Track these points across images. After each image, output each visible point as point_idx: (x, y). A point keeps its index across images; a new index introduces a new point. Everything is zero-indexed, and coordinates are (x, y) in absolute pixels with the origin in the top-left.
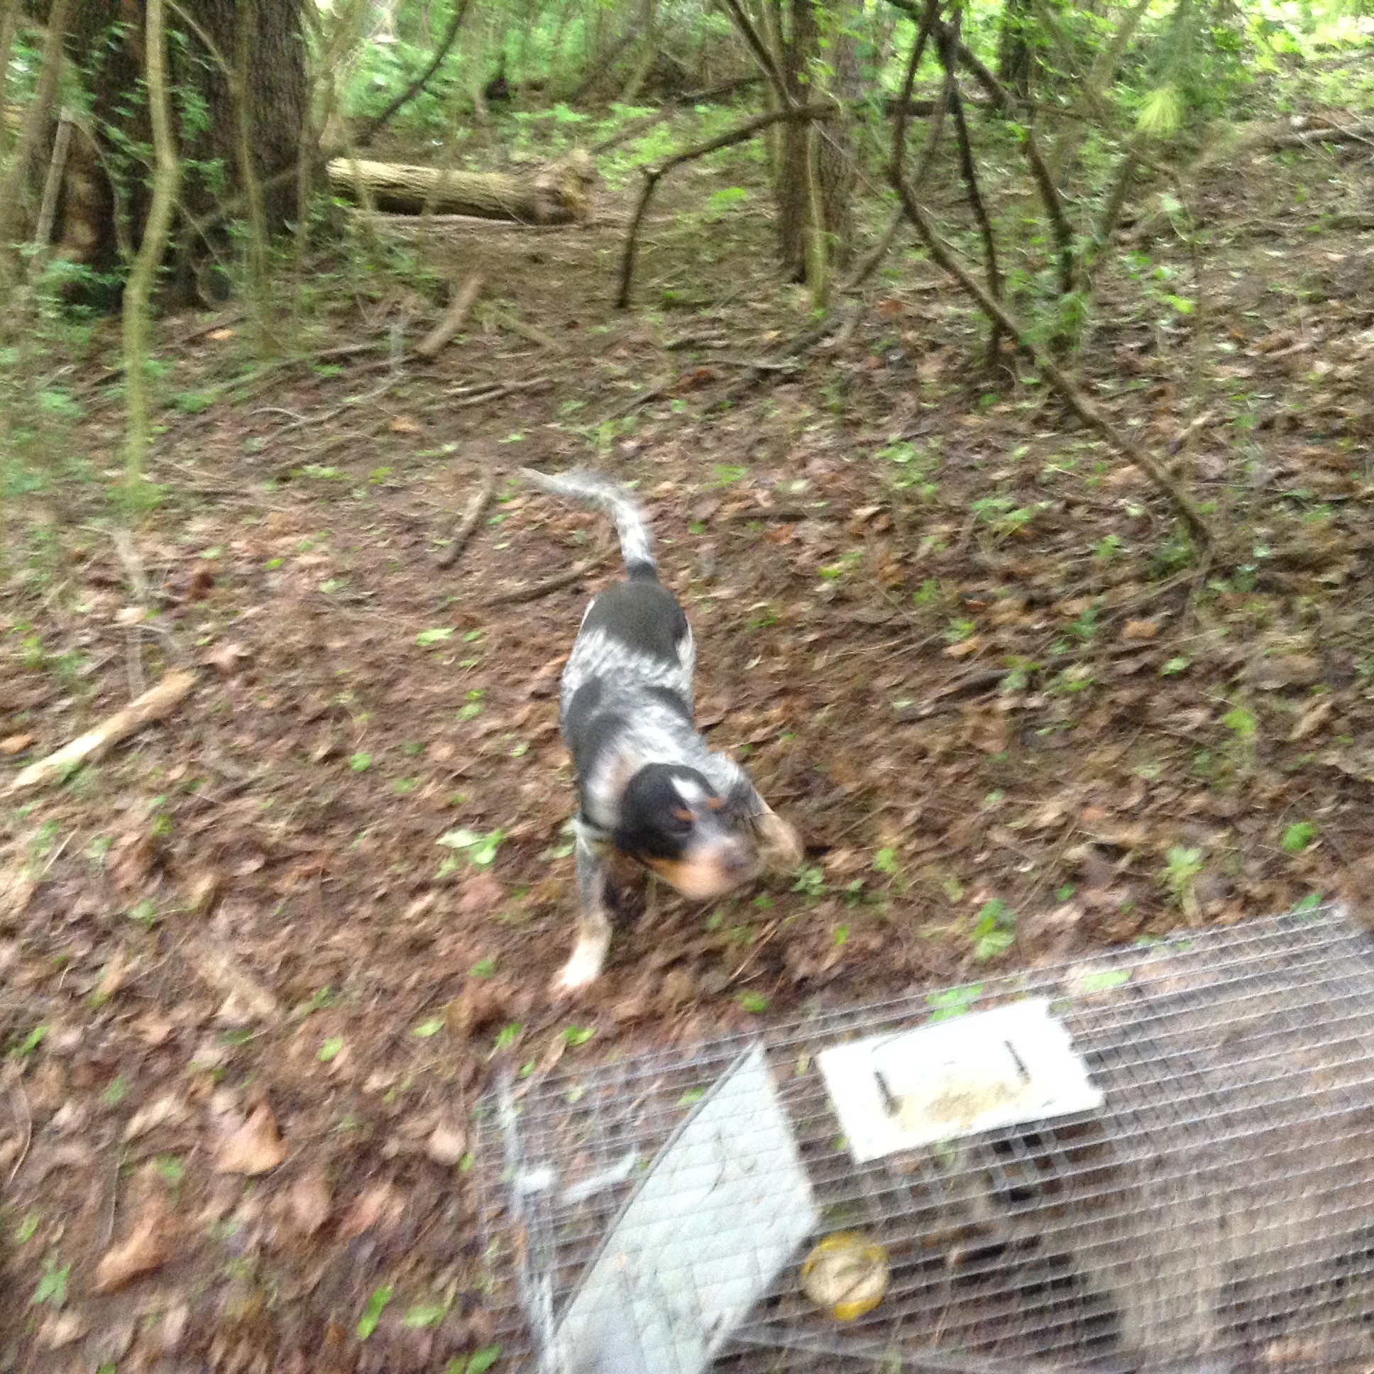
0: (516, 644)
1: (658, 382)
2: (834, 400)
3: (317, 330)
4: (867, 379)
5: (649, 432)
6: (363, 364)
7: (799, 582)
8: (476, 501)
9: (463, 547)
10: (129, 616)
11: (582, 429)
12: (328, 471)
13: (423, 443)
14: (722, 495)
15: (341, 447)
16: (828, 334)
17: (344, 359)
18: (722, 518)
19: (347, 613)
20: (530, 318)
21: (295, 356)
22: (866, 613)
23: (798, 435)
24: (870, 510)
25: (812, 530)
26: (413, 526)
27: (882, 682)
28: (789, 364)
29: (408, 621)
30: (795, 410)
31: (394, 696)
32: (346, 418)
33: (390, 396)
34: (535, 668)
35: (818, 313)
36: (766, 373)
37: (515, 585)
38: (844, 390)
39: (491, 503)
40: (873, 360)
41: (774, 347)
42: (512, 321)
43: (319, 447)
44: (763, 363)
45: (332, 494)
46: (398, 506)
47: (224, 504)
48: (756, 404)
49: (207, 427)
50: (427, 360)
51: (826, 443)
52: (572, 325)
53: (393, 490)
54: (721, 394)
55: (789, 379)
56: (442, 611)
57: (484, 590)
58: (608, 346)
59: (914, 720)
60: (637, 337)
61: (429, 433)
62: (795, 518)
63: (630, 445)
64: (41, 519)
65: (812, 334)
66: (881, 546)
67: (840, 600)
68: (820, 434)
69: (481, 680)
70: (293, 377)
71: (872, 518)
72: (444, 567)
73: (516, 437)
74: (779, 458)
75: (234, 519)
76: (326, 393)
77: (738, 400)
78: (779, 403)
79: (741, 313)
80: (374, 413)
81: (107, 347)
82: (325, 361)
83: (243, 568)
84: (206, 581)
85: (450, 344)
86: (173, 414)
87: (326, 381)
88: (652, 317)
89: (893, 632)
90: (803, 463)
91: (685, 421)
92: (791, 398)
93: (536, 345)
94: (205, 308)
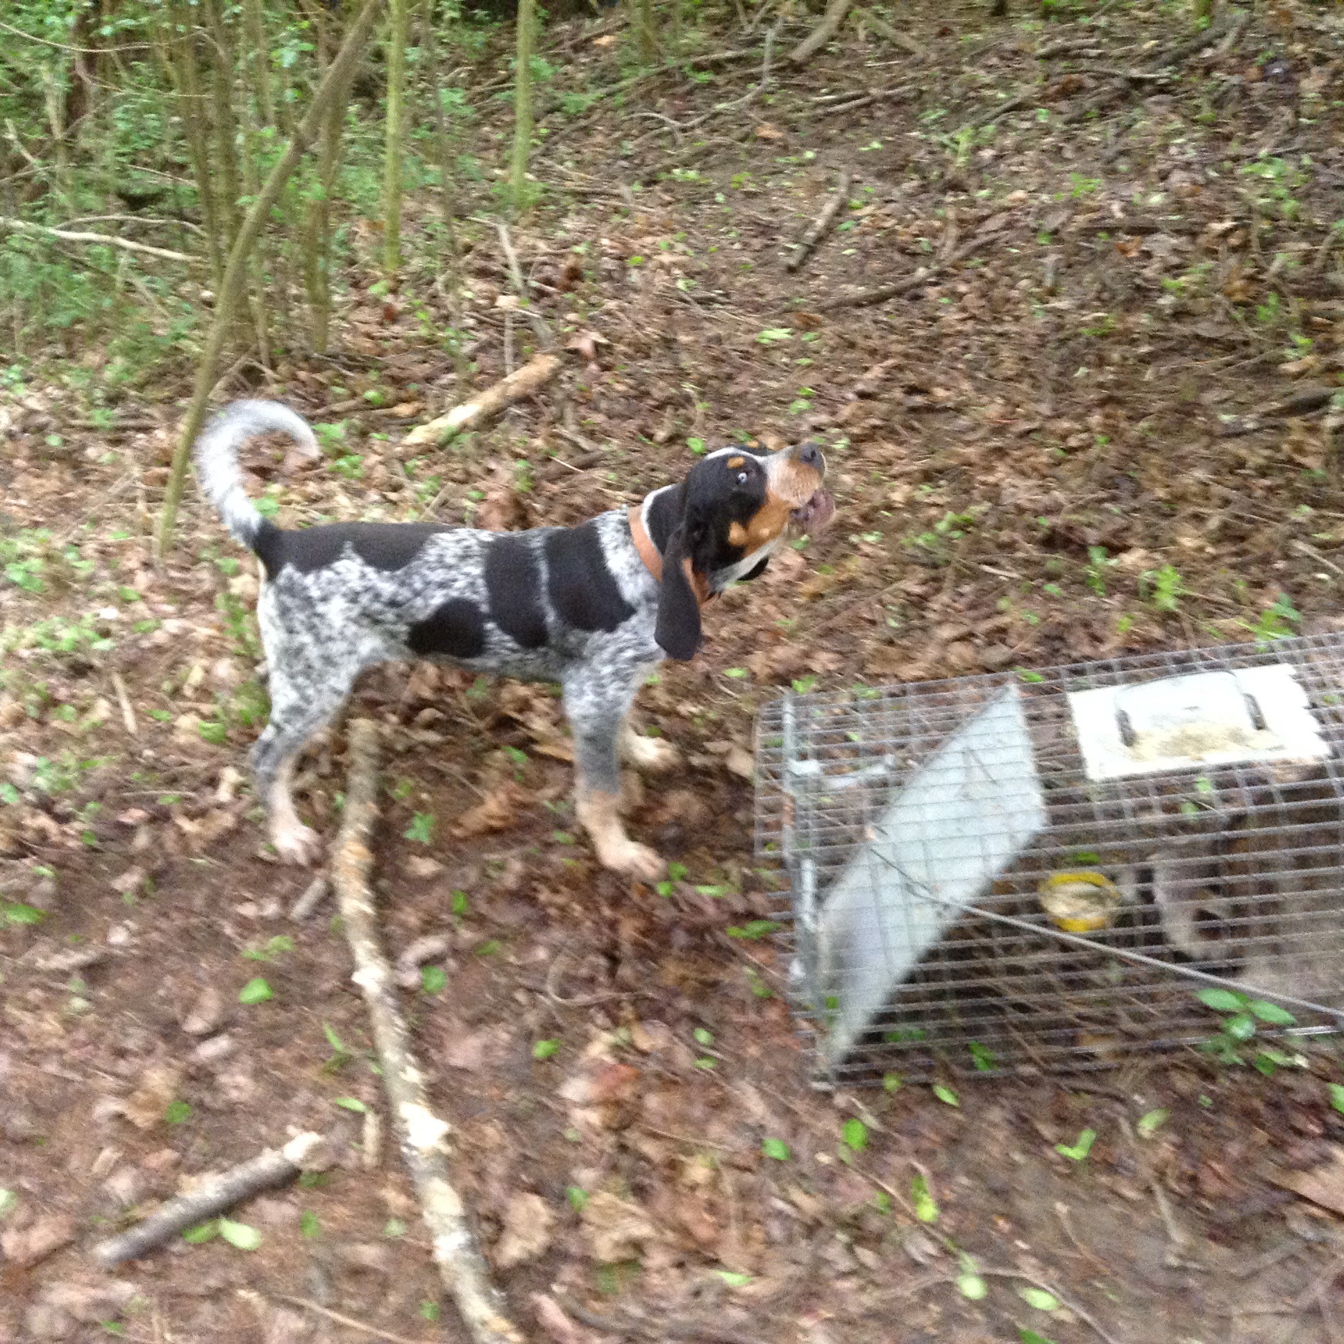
0: (852, 345)
1: (1024, 91)
2: (1207, 113)
3: (695, 36)
4: (1245, 92)
5: (1009, 141)
6: (736, 72)
7: (1142, 294)
8: (829, 208)
9: (811, 250)
10: (506, 302)
11: (945, 138)
12: (692, 174)
13: (785, 149)
14: (1075, 206)
15: (708, 152)
16: (1210, 44)
17: (717, 66)
18: (1072, 228)
19: (699, 310)
20: (904, 26)
21: (671, 62)
22: (1205, 329)
23: (1164, 148)
24: (1228, 224)
25: (1162, 245)
26: (766, 230)
27: (1209, 397)
28: (1163, 74)
29: (753, 320)
30: (1164, 121)
31: (732, 389)
32: (713, 123)
33: (759, 103)
34: (866, 369)
35: (1202, 21)
36: (1137, 83)
37: (856, 290)
38: (1218, 104)
39: (843, 209)
40: (1253, 72)
41: (1152, 56)
42: (886, 28)
43: (686, 151)
44: (1136, 73)
45: (695, 197)
46: (756, 211)
47: (597, 202)
48: (1122, 115)
49: (587, 131)
50: (797, 68)
51: (1191, 154)
52: (944, 33)
53: (750, 195)
54: (1088, 102)
55: (1162, 90)
56: (784, 312)
57: (827, 294)
58: (978, 54)
59: (1237, 434)
60: (1009, 46)
61: (792, 140)
62: (1147, 231)
63: (987, 154)
64: (435, 212)
65: (1193, 43)
66: (1233, 261)
67: (1180, 314)
68: (1186, 148)
69: (815, 377)
70: (668, 82)
71: (1226, 234)
72: (791, 270)
73: (876, 145)
74: (1140, 171)
75: (604, 218)
76: (698, 100)
77: (1104, 111)
78: (1148, 114)
79: (1121, 21)
80: (741, 120)
81: (502, 51)
82: (698, 68)
83: (609, 264)
84: (575, 274)
85: (820, 51)
86: (558, 118)
87: (697, 87)
88: (1027, 25)
89: (1230, 347)
90: (1164, 176)
91: (1047, 131)
92: (1162, 109)
93: (907, 53)
94: (593, 15)
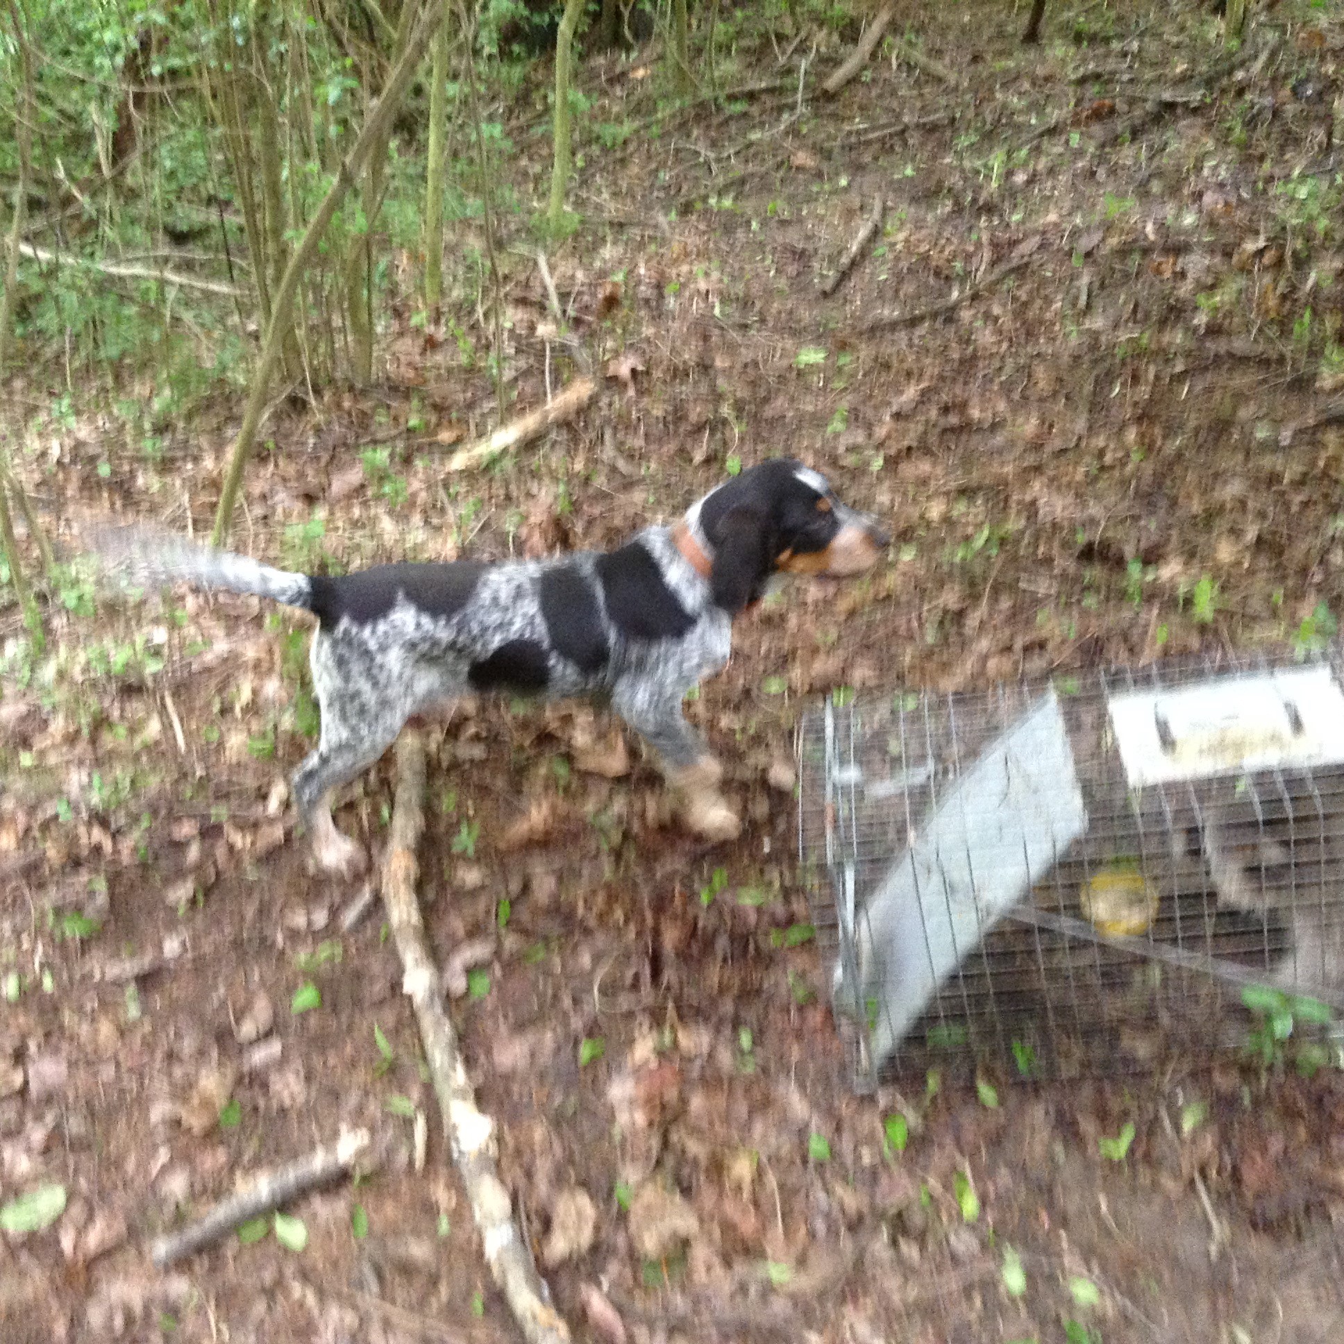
0: (887, 366)
1: (1055, 115)
2: (1238, 132)
3: (729, 67)
4: (1276, 113)
5: (1042, 164)
6: (769, 101)
7: (1175, 312)
8: (863, 233)
9: (844, 276)
10: (545, 330)
11: (978, 164)
12: (727, 203)
13: (819, 175)
14: (1108, 227)
15: (742, 181)
16: (1242, 64)
17: (752, 96)
18: (1105, 250)
19: (735, 336)
20: (936, 53)
21: (706, 93)
22: (1240, 345)
23: (1198, 169)
24: (1261, 243)
25: (1196, 263)
26: (801, 256)
27: (1244, 413)
28: (1196, 97)
29: (789, 343)
30: (1196, 140)
31: (768, 412)
32: (748, 152)
33: (793, 131)
35: (1235, 43)
36: (1170, 106)
37: (890, 312)
38: (1251, 123)
39: (876, 233)
40: (1286, 92)
41: (1184, 79)
42: (919, 56)
43: (721, 180)
44: (1167, 96)
45: (729, 224)
46: (793, 237)
47: (635, 232)
48: (1155, 137)
49: (623, 161)
50: (830, 97)
51: (1223, 173)
52: (976, 59)
53: (783, 223)
54: (1121, 125)
55: (1195, 111)
56: (820, 335)
57: (860, 319)
58: (1010, 81)
59: (1272, 446)
60: (1040, 71)
61: (825, 167)
62: (1178, 250)
63: (1020, 178)
64: (475, 244)
65: (1226, 65)
66: (1267, 279)
67: (1214, 330)
68: (1218, 167)
69: (850, 401)
70: (702, 112)
71: (1260, 253)
72: (825, 295)
73: (909, 171)
74: (1173, 191)
75: (641, 246)
76: (733, 127)
77: (1136, 133)
78: (1180, 135)
79: (1153, 47)
80: (775, 147)
81: (538, 86)
82: (732, 98)
83: (644, 291)
84: (611, 302)
85: (853, 81)
86: (595, 150)
87: (731, 117)
88: (1058, 50)
89: (1264, 362)
90: (1198, 196)
91: (1080, 153)
92: (1195, 132)
93: (940, 80)
94: (628, 48)
